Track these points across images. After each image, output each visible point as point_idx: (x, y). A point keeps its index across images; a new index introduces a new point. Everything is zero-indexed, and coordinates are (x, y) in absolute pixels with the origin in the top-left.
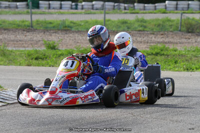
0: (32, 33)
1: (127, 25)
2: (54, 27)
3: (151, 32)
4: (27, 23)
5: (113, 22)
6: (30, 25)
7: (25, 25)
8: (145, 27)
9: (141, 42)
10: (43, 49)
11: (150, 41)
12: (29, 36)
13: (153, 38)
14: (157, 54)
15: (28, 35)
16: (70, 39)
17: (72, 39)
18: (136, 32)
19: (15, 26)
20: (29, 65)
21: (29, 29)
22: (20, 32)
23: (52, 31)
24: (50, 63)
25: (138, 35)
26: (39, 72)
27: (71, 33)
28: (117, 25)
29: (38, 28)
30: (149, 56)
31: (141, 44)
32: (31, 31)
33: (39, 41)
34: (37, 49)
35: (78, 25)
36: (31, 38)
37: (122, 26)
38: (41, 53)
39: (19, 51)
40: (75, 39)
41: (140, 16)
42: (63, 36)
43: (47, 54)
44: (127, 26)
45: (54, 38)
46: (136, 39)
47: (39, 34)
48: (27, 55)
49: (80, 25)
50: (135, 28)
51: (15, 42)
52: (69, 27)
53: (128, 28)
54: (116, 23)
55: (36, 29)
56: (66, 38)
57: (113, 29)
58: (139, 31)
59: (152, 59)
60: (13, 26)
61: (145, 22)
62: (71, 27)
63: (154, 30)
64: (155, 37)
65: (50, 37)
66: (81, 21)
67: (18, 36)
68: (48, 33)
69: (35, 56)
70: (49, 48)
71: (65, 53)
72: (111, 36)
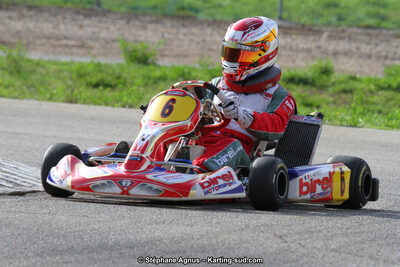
0: (98, 19)
2: (154, 7)
3: (397, 32)
8: (383, 18)
9: (370, 57)
10: (116, 61)
11: (391, 55)
12: (90, 27)
15: (88, 26)
16: (191, 41)
17: (196, 39)
18: (360, 31)
20: (71, 101)
21: (91, 10)
22: (68, 17)
23: (148, 19)
24: (125, 99)
25: (363, 38)
27: (195, 25)
28: (314, 12)
29: (114, 8)
30: (381, 93)
31: (368, 61)
32: (96, 15)
33: (114, 41)
34: (103, 61)
35: (215, 6)
36: (94, 33)
37: (326, 13)
38: (110, 71)
39: (56, 63)
40: (204, 41)
42: (174, 31)
43: (125, 75)
45: (150, 36)
46: (358, 48)
47: (114, 24)
48: (74, 75)
49: (221, 6)
50: (359, 19)
51: (53, 41)
52: (191, 8)
53: (341, 19)
54: (312, 4)
55: (110, 11)
56: (181, 36)
57: (303, 21)
58: (369, 27)
59: (389, 100)
61: (384, 5)
62: (197, 11)
65: (141, 33)
67: (62, 27)
68: (137, 23)
69: (94, 80)
70: (132, 61)
71: (170, 74)
72: (294, 37)
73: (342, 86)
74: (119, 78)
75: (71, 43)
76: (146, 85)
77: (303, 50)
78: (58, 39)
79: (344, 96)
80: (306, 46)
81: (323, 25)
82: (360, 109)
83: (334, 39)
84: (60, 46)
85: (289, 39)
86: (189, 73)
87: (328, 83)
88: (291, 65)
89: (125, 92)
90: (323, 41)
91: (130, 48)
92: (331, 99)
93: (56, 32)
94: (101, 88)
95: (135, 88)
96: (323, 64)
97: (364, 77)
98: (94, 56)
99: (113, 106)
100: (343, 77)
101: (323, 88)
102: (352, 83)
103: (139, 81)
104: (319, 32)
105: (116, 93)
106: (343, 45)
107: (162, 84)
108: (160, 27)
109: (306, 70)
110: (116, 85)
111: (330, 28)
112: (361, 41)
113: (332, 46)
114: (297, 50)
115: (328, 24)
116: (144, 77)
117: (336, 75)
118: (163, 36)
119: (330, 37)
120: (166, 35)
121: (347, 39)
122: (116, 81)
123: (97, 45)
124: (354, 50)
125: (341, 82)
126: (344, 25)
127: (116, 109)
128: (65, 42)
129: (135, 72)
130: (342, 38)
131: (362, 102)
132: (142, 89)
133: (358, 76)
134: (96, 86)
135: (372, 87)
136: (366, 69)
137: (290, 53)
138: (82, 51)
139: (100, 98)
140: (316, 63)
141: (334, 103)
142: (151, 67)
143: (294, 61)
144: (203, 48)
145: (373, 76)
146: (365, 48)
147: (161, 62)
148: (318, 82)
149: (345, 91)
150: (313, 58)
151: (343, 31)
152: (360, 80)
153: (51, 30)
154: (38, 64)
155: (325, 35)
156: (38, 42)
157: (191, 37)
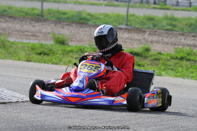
0: (42, 23)
1: (153, 22)
2: (68, 18)
3: (181, 32)
4: (36, 12)
5: (137, 17)
6: (40, 14)
7: (34, 14)
8: (174, 26)
9: (168, 44)
10: (50, 43)
11: (177, 43)
12: (38, 27)
13: (183, 40)
14: (182, 59)
15: (37, 26)
16: (85, 34)
17: (87, 33)
18: (163, 31)
19: (23, 14)
20: (28, 61)
21: (39, 19)
22: (28, 22)
23: (65, 23)
24: (54, 60)
25: (165, 35)
26: (38, 69)
27: (87, 27)
28: (142, 22)
29: (49, 18)
30: (172, 60)
31: (167, 46)
32: (41, 21)
33: (49, 33)
34: (44, 42)
35: (96, 19)
36: (39, 29)
37: (148, 23)
38: (47, 47)
39: (22, 43)
41: (169, 13)
42: (77, 29)
43: (53, 49)
44: (153, 24)
45: (65, 32)
46: (162, 40)
47: (49, 25)
48: (30, 49)
49: (99, 18)
50: (163, 26)
51: (21, 33)
52: (85, 19)
53: (155, 26)
54: (141, 18)
55: (47, 20)
56: (80, 32)
57: (137, 26)
58: (167, 30)
59: (176, 64)
60: (21, 14)
61: (175, 20)
62: (88, 20)
63: (185, 31)
64: (185, 39)
65: (62, 30)
66: (100, 14)
67: (25, 26)
68: (60, 25)
69: (39, 51)
70: (57, 43)
71: (75, 49)
72: (133, 33)
73: (155, 57)
74: (51, 50)
75: (29, 34)
76: (63, 54)
77: (137, 40)
78: (23, 32)
79: (155, 61)
80: (138, 38)
81: (146, 28)
82: (163, 68)
83: (152, 35)
84: (24, 35)
85: (130, 35)
86: (84, 49)
87: (148, 55)
88: (131, 46)
89: (54, 57)
90: (146, 36)
91: (56, 37)
92: (149, 63)
93: (22, 29)
94: (42, 55)
95: (58, 55)
96: (146, 46)
97: (165, 53)
98: (39, 40)
99: (48, 63)
100: (155, 53)
101: (146, 57)
102: (159, 55)
103: (60, 52)
104: (145, 32)
105: (50, 58)
106: (155, 38)
107: (71, 54)
108: (70, 27)
109: (138, 49)
110: (49, 54)
111: (150, 30)
112: (164, 37)
113: (150, 38)
114: (134, 40)
115: (149, 28)
116: (62, 50)
117: (152, 51)
118: (72, 32)
119: (149, 34)
120: (73, 31)
121: (157, 35)
122: (50, 52)
123: (41, 35)
124: (161, 40)
125: (154, 55)
126: (156, 29)
127: (49, 65)
128: (26, 33)
129: (59, 48)
130: (155, 35)
131: (164, 64)
132: (61, 56)
133: (162, 52)
134: (40, 54)
135: (169, 58)
136: (166, 49)
137: (130, 41)
138: (34, 38)
139: (42, 60)
140: (142, 46)
141: (151, 64)
142: (66, 46)
143: (132, 45)
144: (90, 38)
145: (169, 52)
146: (166, 40)
147: (70, 44)
148: (144, 55)
149: (156, 59)
150: (142, 43)
151: (156, 31)
152: (163, 54)
153: (20, 28)
154: (13, 43)
155: (147, 33)
156: (13, 33)
157: (85, 32)
